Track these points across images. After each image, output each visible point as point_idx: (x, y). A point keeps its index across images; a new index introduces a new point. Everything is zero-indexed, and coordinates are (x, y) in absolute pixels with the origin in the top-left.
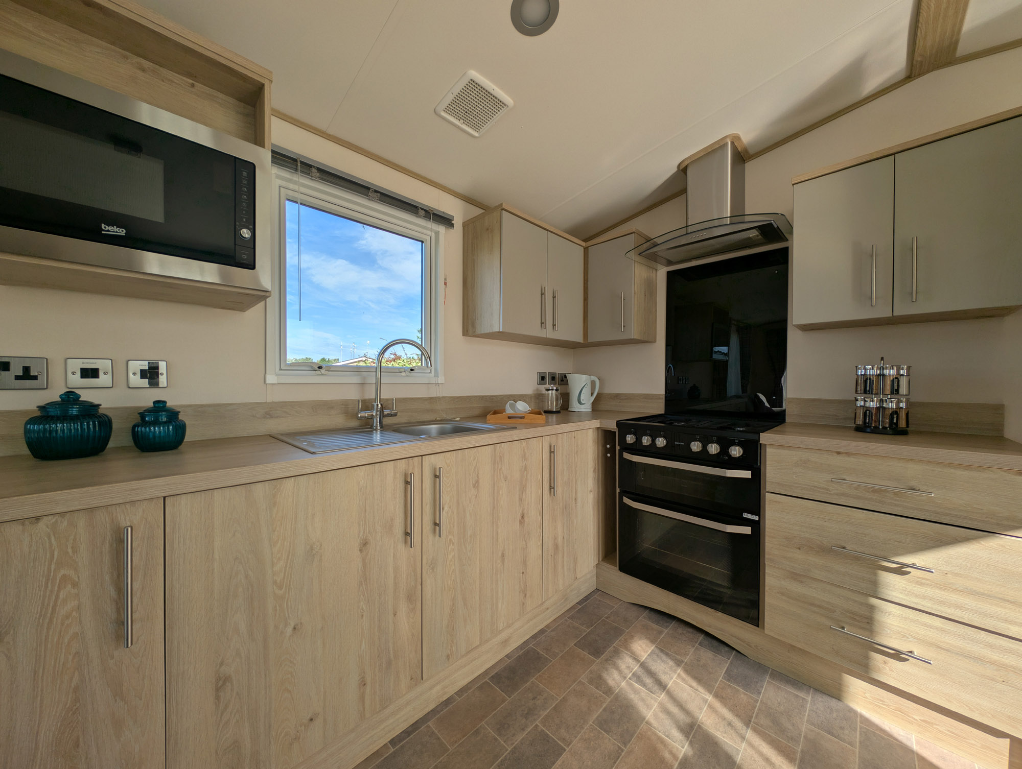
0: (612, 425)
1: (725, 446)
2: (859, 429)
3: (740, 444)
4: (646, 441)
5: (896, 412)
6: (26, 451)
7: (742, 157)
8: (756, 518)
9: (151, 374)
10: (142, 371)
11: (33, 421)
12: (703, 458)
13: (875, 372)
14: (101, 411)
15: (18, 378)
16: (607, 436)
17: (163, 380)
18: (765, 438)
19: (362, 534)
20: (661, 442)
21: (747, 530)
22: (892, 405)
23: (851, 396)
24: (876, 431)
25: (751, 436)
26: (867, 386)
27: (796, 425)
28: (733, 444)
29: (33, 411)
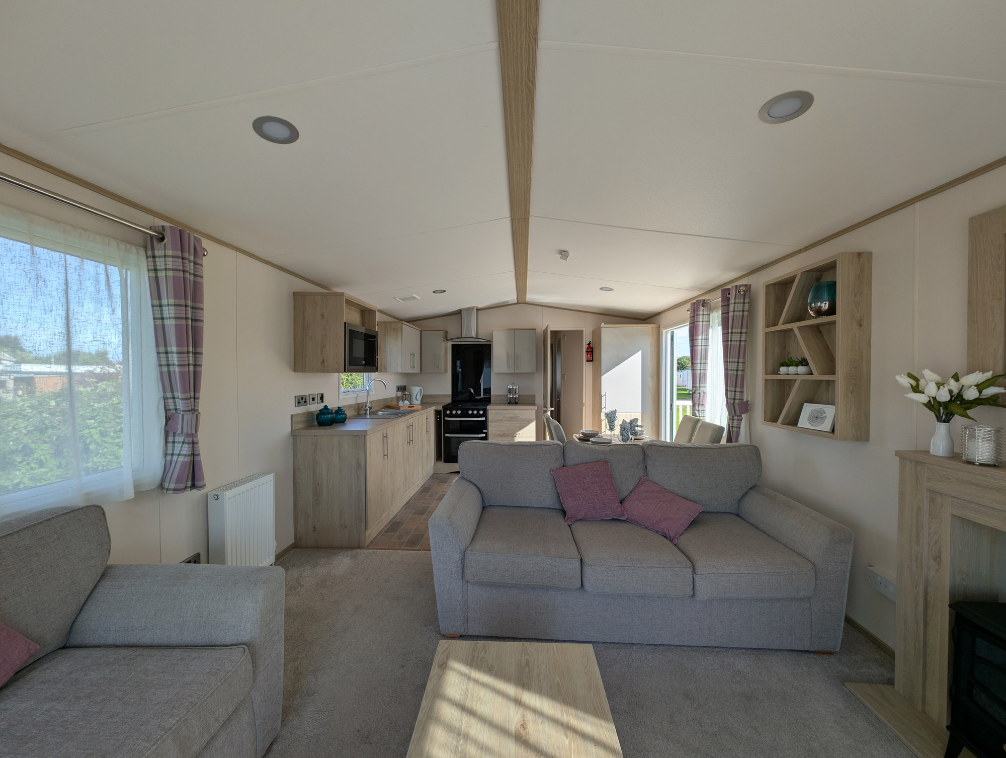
0: (440, 408)
1: (478, 411)
2: (509, 403)
3: (482, 410)
4: (454, 412)
5: (516, 398)
7: (478, 310)
8: (486, 431)
9: (322, 398)
10: (320, 397)
12: (473, 415)
13: (511, 387)
15: (304, 402)
16: (437, 413)
18: (488, 407)
20: (459, 412)
21: (484, 435)
22: (515, 396)
23: (506, 393)
24: (512, 404)
25: (485, 407)
26: (510, 391)
27: (494, 403)
28: (480, 410)
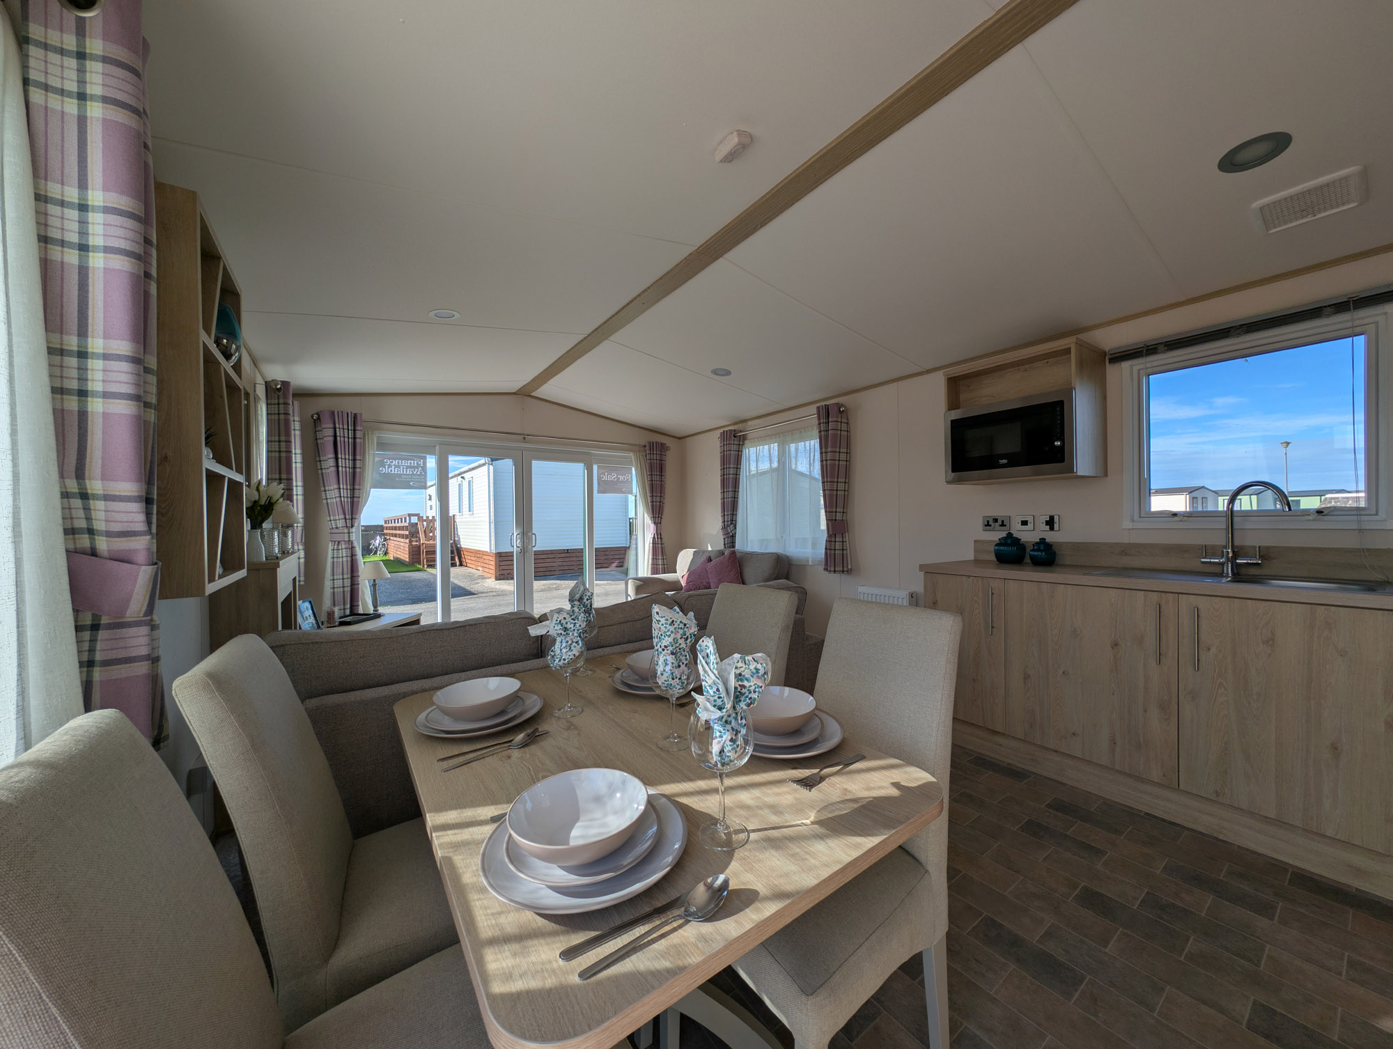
6: (994, 558)
9: (1050, 523)
10: (1046, 521)
11: (997, 545)
14: (1021, 543)
15: (1000, 526)
17: (1056, 526)
19: (1113, 636)
29: (996, 541)
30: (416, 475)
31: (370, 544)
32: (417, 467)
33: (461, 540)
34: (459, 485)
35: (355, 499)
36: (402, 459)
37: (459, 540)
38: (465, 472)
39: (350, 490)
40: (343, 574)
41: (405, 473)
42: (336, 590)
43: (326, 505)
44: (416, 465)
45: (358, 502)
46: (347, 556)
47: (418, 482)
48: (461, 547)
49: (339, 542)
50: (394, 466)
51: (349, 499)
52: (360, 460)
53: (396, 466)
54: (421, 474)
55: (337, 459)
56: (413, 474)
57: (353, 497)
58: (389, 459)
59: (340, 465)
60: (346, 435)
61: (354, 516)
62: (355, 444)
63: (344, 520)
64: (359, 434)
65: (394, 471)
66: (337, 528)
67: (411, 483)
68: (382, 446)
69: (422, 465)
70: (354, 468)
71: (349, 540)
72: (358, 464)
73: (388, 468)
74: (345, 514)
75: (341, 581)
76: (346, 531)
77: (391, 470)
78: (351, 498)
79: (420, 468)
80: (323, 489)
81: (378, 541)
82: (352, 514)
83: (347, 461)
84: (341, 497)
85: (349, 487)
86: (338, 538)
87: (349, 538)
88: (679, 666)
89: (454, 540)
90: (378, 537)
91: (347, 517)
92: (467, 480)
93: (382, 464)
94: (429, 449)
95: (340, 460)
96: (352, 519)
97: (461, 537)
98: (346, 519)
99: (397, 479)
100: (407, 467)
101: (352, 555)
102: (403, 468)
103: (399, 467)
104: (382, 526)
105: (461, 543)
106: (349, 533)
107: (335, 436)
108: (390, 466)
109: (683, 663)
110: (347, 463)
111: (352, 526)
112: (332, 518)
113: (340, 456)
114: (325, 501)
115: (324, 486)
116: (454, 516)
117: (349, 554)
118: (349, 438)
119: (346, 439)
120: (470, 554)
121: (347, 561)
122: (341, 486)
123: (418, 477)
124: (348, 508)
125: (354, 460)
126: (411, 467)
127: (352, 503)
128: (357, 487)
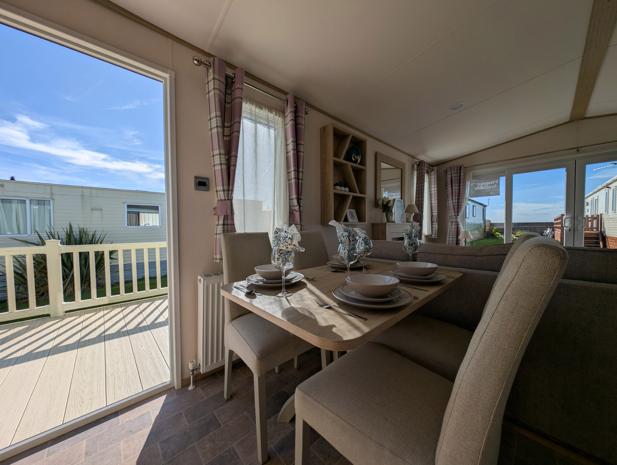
30: (493, 188)
31: (543, 233)
32: (494, 184)
33: (606, 231)
34: (606, 193)
35: (460, 203)
36: (486, 182)
37: (604, 232)
38: (611, 183)
39: (457, 199)
40: (453, 236)
41: (487, 188)
42: (450, 242)
43: (448, 207)
44: (493, 183)
45: (461, 204)
46: (455, 228)
47: (495, 192)
48: (606, 236)
49: (452, 222)
50: (483, 186)
51: (457, 204)
52: (462, 185)
53: (482, 186)
54: (496, 188)
55: (452, 186)
56: (492, 188)
57: (458, 202)
58: (479, 183)
59: (453, 189)
60: (456, 176)
61: (459, 211)
62: (460, 179)
63: (454, 213)
64: (462, 174)
65: (482, 188)
66: (452, 216)
67: (491, 193)
68: (475, 177)
69: (497, 183)
70: (459, 189)
71: (456, 221)
72: (461, 187)
73: (479, 187)
74: (454, 210)
75: (452, 238)
76: (455, 217)
77: (480, 188)
78: (457, 203)
79: (496, 185)
80: (447, 200)
81: (548, 231)
82: (458, 210)
83: (456, 187)
84: (453, 203)
85: (456, 198)
86: (452, 220)
87: (456, 220)
88: (345, 250)
89: (601, 231)
90: (549, 229)
91: (455, 211)
92: (612, 189)
93: (476, 186)
94: (501, 174)
95: (453, 187)
96: (458, 212)
97: (606, 229)
98: (455, 212)
99: (483, 192)
100: (489, 185)
101: (458, 228)
102: (486, 186)
103: (484, 186)
104: (553, 223)
105: (606, 233)
106: (456, 218)
107: (452, 177)
108: (480, 186)
109: (346, 249)
110: (456, 188)
111: (458, 215)
112: (450, 212)
113: (453, 185)
114: (448, 205)
115: (448, 199)
116: (601, 215)
117: (456, 227)
118: (457, 177)
119: (456, 178)
120: (612, 240)
121: (455, 230)
122: (453, 198)
123: (495, 189)
124: (456, 208)
125: (460, 186)
126: (490, 185)
127: (458, 205)
128: (460, 198)
